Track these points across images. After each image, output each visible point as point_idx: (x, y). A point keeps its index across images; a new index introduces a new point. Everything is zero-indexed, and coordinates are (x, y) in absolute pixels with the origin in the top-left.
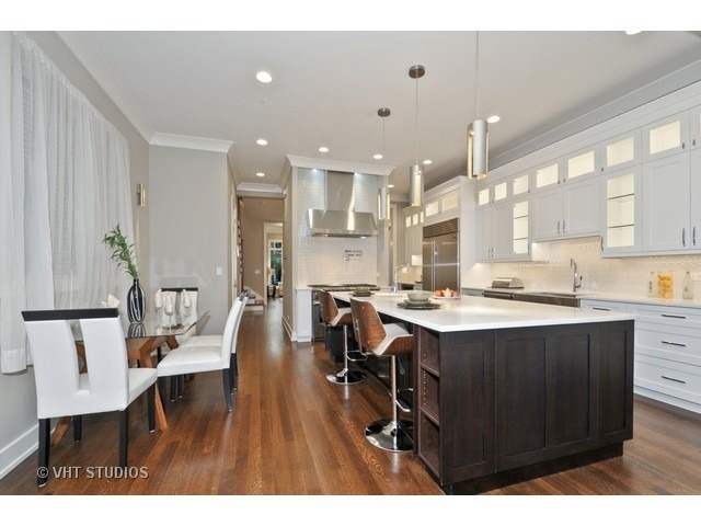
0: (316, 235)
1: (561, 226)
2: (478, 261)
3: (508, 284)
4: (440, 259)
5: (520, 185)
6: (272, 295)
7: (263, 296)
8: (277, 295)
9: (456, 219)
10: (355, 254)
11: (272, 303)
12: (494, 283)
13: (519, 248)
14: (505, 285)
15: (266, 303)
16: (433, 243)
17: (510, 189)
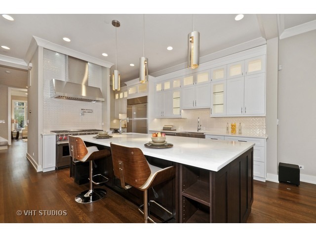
0: (59, 97)
1: (195, 103)
2: (156, 118)
3: (171, 128)
4: (138, 116)
5: (176, 84)
6: (16, 137)
7: (7, 139)
8: (20, 137)
9: (146, 96)
10: (87, 111)
11: (16, 143)
12: (164, 128)
13: (176, 112)
14: (169, 129)
15: (10, 143)
16: (134, 108)
17: (171, 85)
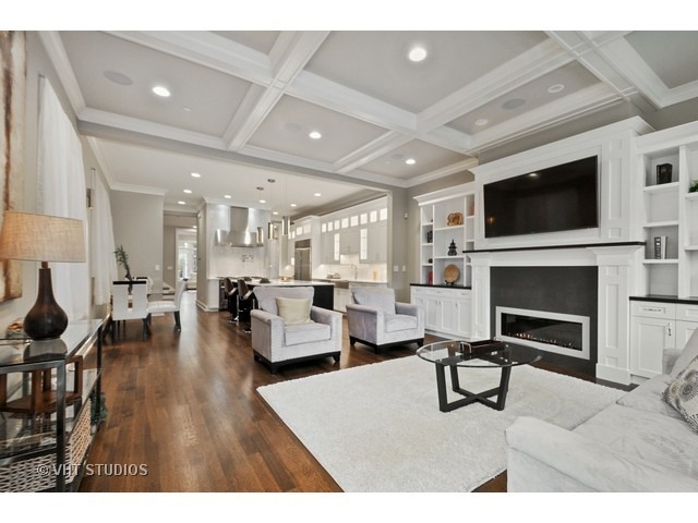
2: (322, 263)
9: (310, 239)
10: (249, 258)
16: (299, 252)
